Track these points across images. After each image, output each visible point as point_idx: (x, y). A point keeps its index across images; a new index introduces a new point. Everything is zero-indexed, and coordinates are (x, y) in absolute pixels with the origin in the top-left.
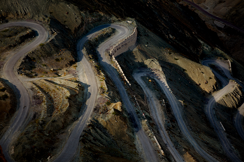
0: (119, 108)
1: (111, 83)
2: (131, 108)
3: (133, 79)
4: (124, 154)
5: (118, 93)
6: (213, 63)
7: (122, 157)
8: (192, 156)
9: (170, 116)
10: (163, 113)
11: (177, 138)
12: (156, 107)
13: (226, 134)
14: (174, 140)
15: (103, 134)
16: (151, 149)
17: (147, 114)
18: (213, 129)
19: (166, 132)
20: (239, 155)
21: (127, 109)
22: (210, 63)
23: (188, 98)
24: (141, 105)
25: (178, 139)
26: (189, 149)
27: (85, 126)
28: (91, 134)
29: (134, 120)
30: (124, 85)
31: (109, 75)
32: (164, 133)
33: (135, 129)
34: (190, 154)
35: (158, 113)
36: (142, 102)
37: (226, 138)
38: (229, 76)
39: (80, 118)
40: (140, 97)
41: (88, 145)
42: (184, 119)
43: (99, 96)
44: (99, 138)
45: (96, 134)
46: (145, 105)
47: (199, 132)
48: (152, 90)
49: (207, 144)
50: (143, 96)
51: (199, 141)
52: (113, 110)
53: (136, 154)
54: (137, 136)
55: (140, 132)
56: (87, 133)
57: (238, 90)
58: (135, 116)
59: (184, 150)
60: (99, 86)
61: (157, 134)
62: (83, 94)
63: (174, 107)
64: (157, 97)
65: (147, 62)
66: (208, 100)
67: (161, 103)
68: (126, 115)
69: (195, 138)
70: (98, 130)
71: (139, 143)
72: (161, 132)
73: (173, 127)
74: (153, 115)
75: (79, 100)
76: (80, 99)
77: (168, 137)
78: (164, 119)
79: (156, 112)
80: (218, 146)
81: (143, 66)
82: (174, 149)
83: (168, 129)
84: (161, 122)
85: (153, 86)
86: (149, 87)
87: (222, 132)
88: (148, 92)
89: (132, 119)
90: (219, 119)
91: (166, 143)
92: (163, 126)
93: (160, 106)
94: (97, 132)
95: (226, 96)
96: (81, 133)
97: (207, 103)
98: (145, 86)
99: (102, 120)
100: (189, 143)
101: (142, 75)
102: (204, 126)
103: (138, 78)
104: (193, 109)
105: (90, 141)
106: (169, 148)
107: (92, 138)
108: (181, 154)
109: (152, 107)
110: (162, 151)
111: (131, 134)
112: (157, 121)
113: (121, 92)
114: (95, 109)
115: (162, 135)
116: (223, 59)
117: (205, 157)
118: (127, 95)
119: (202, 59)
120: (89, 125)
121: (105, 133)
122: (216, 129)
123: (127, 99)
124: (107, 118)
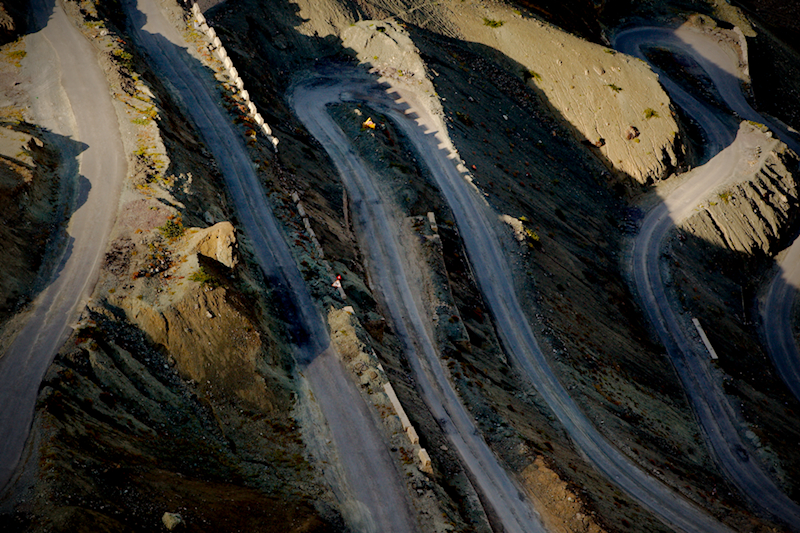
0: (223, 255)
1: (186, 136)
2: (281, 251)
3: (290, 117)
4: (247, 469)
5: (219, 180)
6: (663, 44)
7: (238, 480)
8: (563, 477)
9: (462, 288)
10: (429, 274)
11: (493, 391)
12: (395, 246)
13: (719, 373)
14: (477, 402)
15: (146, 376)
16: (372, 445)
17: (353, 279)
18: (659, 350)
19: (441, 366)
20: (780, 474)
21: (259, 258)
22: (650, 43)
23: (547, 206)
24: (325, 238)
25: (499, 396)
26: (549, 443)
27: (62, 336)
28: (89, 371)
29: (295, 309)
30: (247, 145)
31: (177, 95)
32: (432, 369)
33: (296, 351)
34: (552, 467)
35: (403, 277)
36: (333, 225)
37: (719, 394)
38: (737, 104)
39: (40, 299)
40: (322, 201)
41: (76, 427)
42: (524, 306)
43: (128, 197)
44: (131, 391)
45: (114, 375)
46: (344, 237)
47: (593, 367)
48: (378, 167)
49: (634, 419)
50: (336, 197)
51: (594, 408)
52: (193, 260)
53: (302, 465)
54: (305, 385)
55: (319, 362)
56: (72, 366)
57: (781, 169)
58: (299, 289)
59: (522, 449)
60: (131, 146)
61: (401, 372)
62: (55, 185)
63: (482, 248)
64: (403, 201)
65: (355, 36)
66: (640, 215)
67: (418, 227)
68: (254, 286)
69: (575, 394)
70: (124, 354)
71: (317, 415)
72: (419, 364)
73: (476, 340)
74: (381, 285)
75: (34, 212)
76: (38, 211)
77: (450, 388)
78: (435, 303)
79: (394, 271)
80: (680, 431)
81: (334, 56)
82: (478, 443)
83: (453, 351)
84: (419, 318)
85: (382, 148)
86: (364, 153)
87: (704, 365)
88: (358, 176)
89: (284, 305)
90: (691, 306)
91: (439, 414)
92: (427, 336)
93: (413, 241)
94: (120, 365)
95: (723, 196)
96: (45, 367)
97: (635, 231)
98: (344, 147)
99: (143, 310)
100: (549, 418)
101: (332, 95)
102: (618, 339)
103: (312, 109)
104: (571, 260)
105: (87, 405)
106: (454, 439)
107: (95, 393)
108: (512, 465)
109: (377, 250)
110: (423, 455)
111: (278, 373)
112: (398, 313)
113: (234, 177)
114: (111, 258)
115: (423, 377)
116: (710, 22)
117: (623, 481)
118: (259, 191)
119: (612, 23)
120: (84, 333)
121: (155, 369)
122: (676, 351)
123: (260, 208)
124: (165, 300)
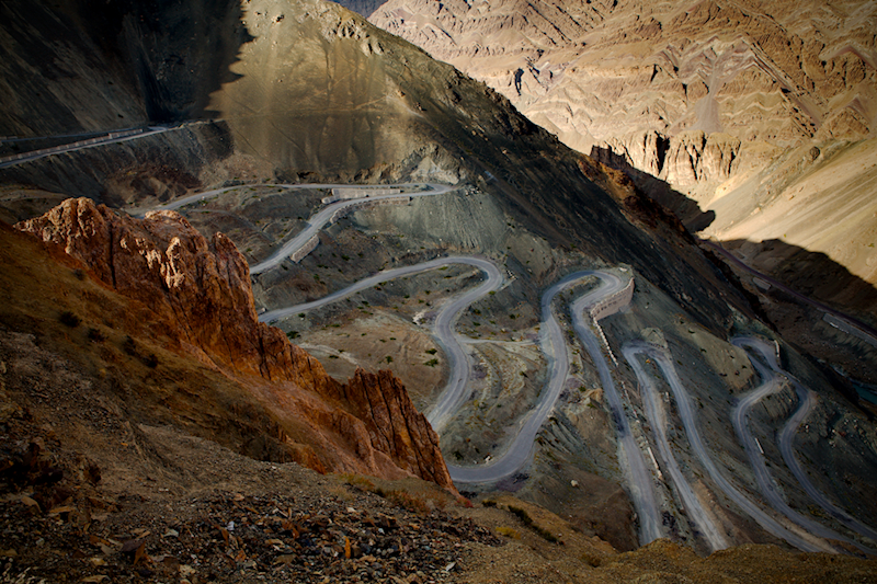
0: (597, 398)
1: (588, 359)
2: (615, 398)
3: (622, 356)
4: (600, 470)
5: (598, 374)
6: (749, 344)
7: (596, 473)
8: (707, 487)
9: (676, 419)
10: (665, 413)
11: (684, 454)
12: (654, 402)
13: (764, 458)
14: (679, 458)
15: (570, 435)
16: (642, 467)
17: (639, 411)
18: (742, 447)
19: (667, 444)
20: (784, 497)
21: (609, 401)
22: (744, 343)
23: (706, 395)
24: (631, 397)
25: (686, 457)
26: (702, 475)
27: (544, 419)
28: (552, 431)
29: (620, 419)
30: (608, 364)
31: (587, 346)
32: (664, 444)
33: (619, 433)
34: (703, 483)
35: (656, 413)
36: (634, 393)
37: (763, 465)
38: (775, 367)
39: (538, 407)
40: (631, 385)
41: (546, 448)
42: (697, 427)
43: (569, 376)
44: (565, 439)
45: (560, 433)
46: (637, 397)
47: (719, 451)
48: (650, 375)
49: (732, 470)
50: (635, 384)
51: (718, 465)
52: (588, 399)
53: (618, 471)
54: (621, 445)
55: (627, 438)
56: (546, 429)
57: (789, 390)
58: (622, 413)
59: (693, 475)
60: (571, 361)
61: (654, 445)
62: (546, 370)
63: (683, 406)
64: (658, 388)
65: (645, 332)
66: (738, 401)
67: (662, 397)
68: (607, 410)
69: (712, 459)
70: (563, 427)
71: (624, 455)
72: (659, 442)
73: (679, 437)
74: (648, 414)
75: (539, 378)
76: (540, 378)
77: (670, 452)
78: (666, 423)
79: (653, 410)
80: (748, 477)
81: (638, 338)
82: (678, 472)
83: (672, 440)
84: (660, 427)
85: (652, 369)
86: (646, 371)
87: (758, 455)
88: (643, 378)
89: (616, 418)
90: (754, 434)
91: (665, 460)
92: (663, 433)
93: (660, 401)
94: (561, 430)
95: (769, 397)
96: (538, 428)
97: (736, 406)
98: (639, 368)
99: (571, 412)
100: (703, 466)
101: (636, 351)
102: (728, 442)
103: (629, 354)
104: (713, 413)
105: (550, 442)
106: (670, 469)
107: (553, 439)
108: (689, 480)
109: (648, 403)
110: (659, 472)
111: (613, 439)
112: (654, 425)
113: (603, 374)
114: (562, 396)
115: (661, 447)
116: (766, 339)
117: (727, 491)
118: (611, 379)
119: (732, 335)
120: (552, 419)
121: (573, 433)
122: (748, 449)
123: (611, 385)
124: (578, 411)
